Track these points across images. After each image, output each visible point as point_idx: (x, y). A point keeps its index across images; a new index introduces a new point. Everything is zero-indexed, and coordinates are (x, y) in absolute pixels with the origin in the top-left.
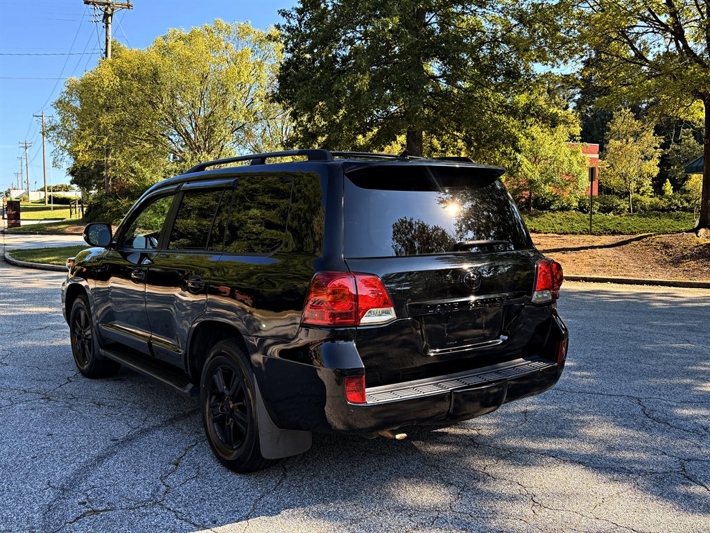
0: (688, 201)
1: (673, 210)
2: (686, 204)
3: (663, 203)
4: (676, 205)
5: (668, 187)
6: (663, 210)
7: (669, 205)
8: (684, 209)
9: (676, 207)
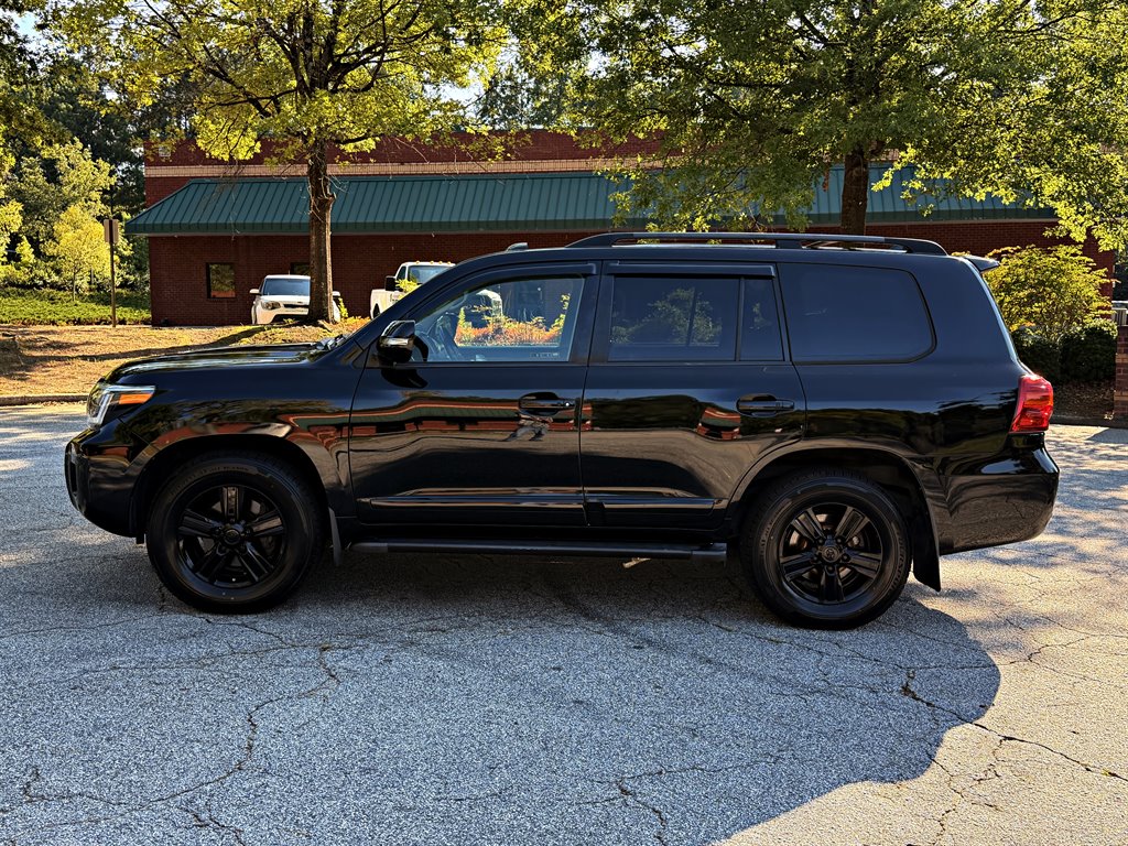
0: (58, 272)
1: (38, 287)
2: (55, 278)
3: (22, 276)
4: (41, 278)
5: (25, 249)
6: (23, 286)
7: (32, 279)
8: (53, 286)
9: (41, 283)
